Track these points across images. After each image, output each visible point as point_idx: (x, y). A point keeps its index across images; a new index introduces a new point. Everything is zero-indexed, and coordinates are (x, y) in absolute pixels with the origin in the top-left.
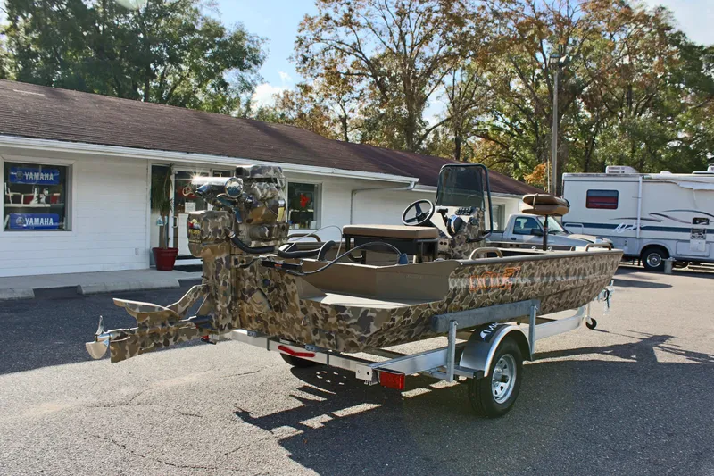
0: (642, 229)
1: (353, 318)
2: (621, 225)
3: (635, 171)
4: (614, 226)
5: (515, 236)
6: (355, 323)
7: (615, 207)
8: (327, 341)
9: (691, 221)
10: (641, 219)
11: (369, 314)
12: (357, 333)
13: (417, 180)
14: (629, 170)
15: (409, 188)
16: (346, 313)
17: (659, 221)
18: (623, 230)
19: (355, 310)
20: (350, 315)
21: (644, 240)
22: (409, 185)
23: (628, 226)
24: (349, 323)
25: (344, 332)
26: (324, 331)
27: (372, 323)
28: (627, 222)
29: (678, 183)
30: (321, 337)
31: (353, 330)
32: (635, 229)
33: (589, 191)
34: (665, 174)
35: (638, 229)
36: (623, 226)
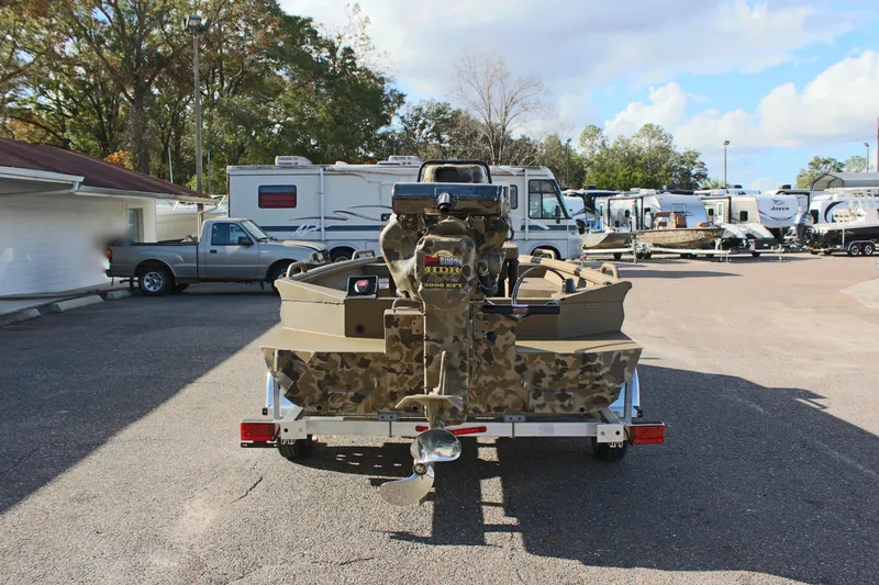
0: (326, 229)
1: (605, 366)
2: (302, 227)
3: (309, 162)
4: (294, 229)
5: (214, 248)
6: (608, 373)
7: (294, 206)
8: (557, 402)
9: (380, 218)
10: (325, 218)
11: (622, 358)
12: (611, 385)
13: (81, 179)
14: (302, 161)
15: (71, 191)
16: (597, 361)
17: (345, 220)
18: (305, 231)
19: (607, 355)
20: (602, 363)
21: (330, 243)
22: (71, 186)
23: (310, 227)
24: (601, 373)
25: (588, 387)
26: (552, 391)
27: (626, 369)
28: (309, 223)
29: (364, 175)
30: (547, 399)
31: (606, 381)
32: (319, 230)
33: (260, 187)
34: (340, 165)
35: (323, 230)
36: (305, 227)
